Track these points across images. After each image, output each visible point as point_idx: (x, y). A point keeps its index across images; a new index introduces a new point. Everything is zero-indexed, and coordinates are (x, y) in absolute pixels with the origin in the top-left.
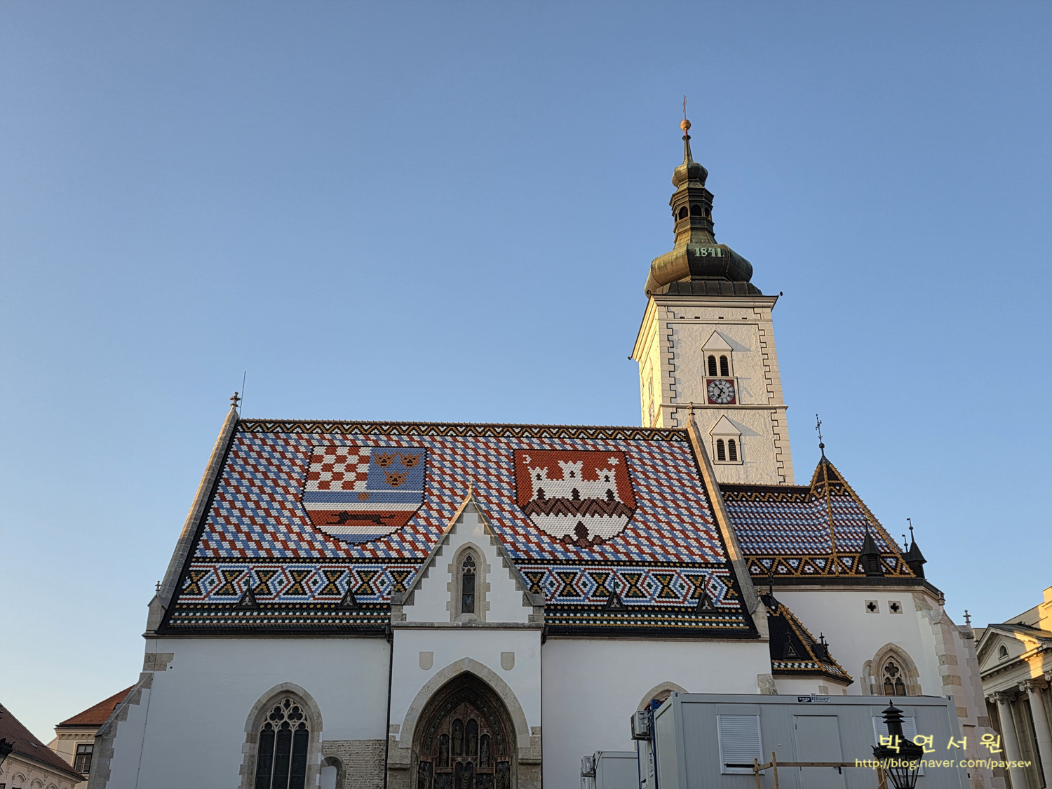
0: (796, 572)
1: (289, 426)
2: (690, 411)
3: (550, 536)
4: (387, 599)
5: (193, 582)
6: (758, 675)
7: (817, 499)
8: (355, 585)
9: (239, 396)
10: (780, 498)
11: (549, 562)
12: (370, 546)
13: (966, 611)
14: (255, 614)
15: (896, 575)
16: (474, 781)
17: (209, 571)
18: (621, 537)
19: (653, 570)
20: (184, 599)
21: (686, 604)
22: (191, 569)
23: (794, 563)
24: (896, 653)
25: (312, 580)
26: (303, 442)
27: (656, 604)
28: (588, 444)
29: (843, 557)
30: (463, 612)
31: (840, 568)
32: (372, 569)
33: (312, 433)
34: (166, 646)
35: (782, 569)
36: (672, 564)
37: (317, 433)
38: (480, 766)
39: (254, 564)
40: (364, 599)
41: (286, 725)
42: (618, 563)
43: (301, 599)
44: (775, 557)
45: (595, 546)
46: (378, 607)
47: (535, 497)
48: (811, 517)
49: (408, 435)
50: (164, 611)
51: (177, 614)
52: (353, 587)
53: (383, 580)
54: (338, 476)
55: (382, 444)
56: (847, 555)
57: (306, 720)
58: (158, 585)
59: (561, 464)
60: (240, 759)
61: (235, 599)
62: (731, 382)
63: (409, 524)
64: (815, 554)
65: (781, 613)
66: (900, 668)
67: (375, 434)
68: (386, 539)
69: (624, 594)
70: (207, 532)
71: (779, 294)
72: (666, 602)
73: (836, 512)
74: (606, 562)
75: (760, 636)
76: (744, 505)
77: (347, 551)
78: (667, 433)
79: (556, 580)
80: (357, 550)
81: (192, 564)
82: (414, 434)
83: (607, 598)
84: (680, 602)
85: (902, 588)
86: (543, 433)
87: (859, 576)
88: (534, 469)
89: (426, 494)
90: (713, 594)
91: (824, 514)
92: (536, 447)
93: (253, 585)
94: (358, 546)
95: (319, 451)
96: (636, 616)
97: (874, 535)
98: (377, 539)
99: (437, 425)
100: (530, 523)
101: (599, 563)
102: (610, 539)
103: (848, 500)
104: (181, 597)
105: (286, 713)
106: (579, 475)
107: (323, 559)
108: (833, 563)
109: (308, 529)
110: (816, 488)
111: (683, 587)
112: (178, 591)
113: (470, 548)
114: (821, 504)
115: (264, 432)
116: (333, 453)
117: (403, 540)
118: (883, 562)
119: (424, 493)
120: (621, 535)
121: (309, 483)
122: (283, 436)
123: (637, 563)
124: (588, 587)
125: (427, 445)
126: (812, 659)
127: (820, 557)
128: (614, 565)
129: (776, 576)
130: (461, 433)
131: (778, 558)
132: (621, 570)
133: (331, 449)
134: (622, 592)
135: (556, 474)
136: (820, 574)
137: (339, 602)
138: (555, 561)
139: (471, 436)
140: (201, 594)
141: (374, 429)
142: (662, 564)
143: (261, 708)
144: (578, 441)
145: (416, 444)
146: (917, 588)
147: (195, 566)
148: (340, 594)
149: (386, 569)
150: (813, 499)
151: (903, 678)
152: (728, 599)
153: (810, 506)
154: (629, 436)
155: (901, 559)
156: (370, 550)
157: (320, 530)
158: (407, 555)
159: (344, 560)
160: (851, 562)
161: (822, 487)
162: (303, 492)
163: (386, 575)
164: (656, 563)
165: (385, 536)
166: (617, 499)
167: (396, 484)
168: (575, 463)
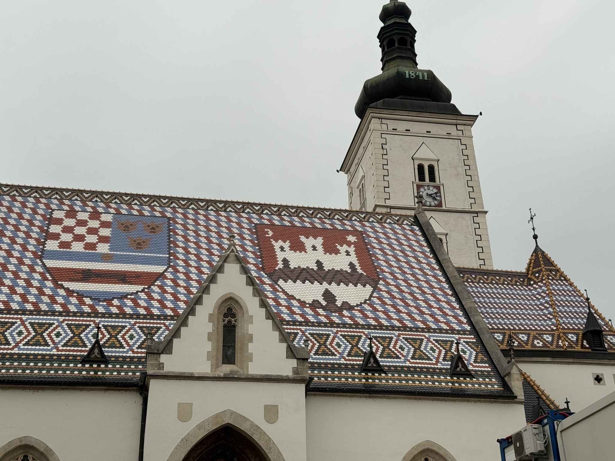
0: (527, 345)
1: (26, 191)
3: (299, 301)
4: (138, 352)
7: (535, 283)
8: (102, 338)
10: (502, 281)
11: (301, 324)
12: (116, 302)
18: (369, 304)
19: (403, 334)
21: (439, 366)
23: (524, 337)
25: (55, 332)
26: (42, 206)
27: (411, 365)
28: (325, 223)
29: (568, 333)
30: (223, 363)
31: (567, 343)
32: (120, 324)
33: (50, 198)
35: (514, 343)
36: (420, 330)
37: (56, 198)
40: (112, 352)
42: (369, 326)
43: (43, 350)
44: (505, 331)
45: (344, 311)
46: (128, 360)
47: (280, 266)
48: (532, 299)
49: (150, 206)
52: (101, 340)
53: (132, 335)
54: (79, 238)
55: (124, 212)
59: (303, 238)
62: (438, 188)
63: (156, 284)
64: (541, 330)
65: (525, 379)
68: (133, 297)
69: (378, 355)
72: (420, 363)
73: (555, 293)
75: (516, 397)
77: (91, 306)
79: (310, 340)
80: (103, 306)
82: (155, 205)
83: (363, 358)
84: (433, 364)
86: (282, 211)
87: (584, 350)
88: (276, 242)
89: (172, 257)
90: (464, 358)
91: (545, 295)
92: (277, 223)
94: (103, 302)
95: (58, 214)
96: (394, 375)
98: (123, 296)
99: (178, 199)
100: (278, 288)
101: (350, 326)
102: (357, 305)
103: (564, 284)
106: (320, 248)
107: (66, 312)
108: (559, 338)
109: (49, 284)
110: (534, 273)
111: (434, 351)
113: (231, 298)
114: (540, 287)
116: (74, 217)
117: (151, 298)
118: (604, 339)
119: (169, 258)
121: (49, 242)
122: (20, 199)
123: (387, 328)
124: (342, 347)
125: (169, 215)
127: (546, 332)
128: (365, 329)
130: (202, 207)
131: (508, 332)
132: (372, 333)
133: (72, 213)
134: (376, 353)
135: (298, 247)
136: (549, 347)
137: (86, 354)
138: (307, 323)
139: (212, 210)
141: (114, 199)
142: (411, 329)
144: (316, 220)
145: (158, 214)
148: (87, 347)
149: (135, 324)
152: (479, 363)
153: (530, 289)
154: (364, 218)
156: (116, 306)
157: (62, 287)
158: (156, 312)
159: (89, 315)
160: (575, 338)
161: (539, 272)
162: (43, 251)
163: (135, 330)
164: (405, 328)
165: (132, 294)
166: (360, 271)
167: (140, 248)
168: (315, 238)
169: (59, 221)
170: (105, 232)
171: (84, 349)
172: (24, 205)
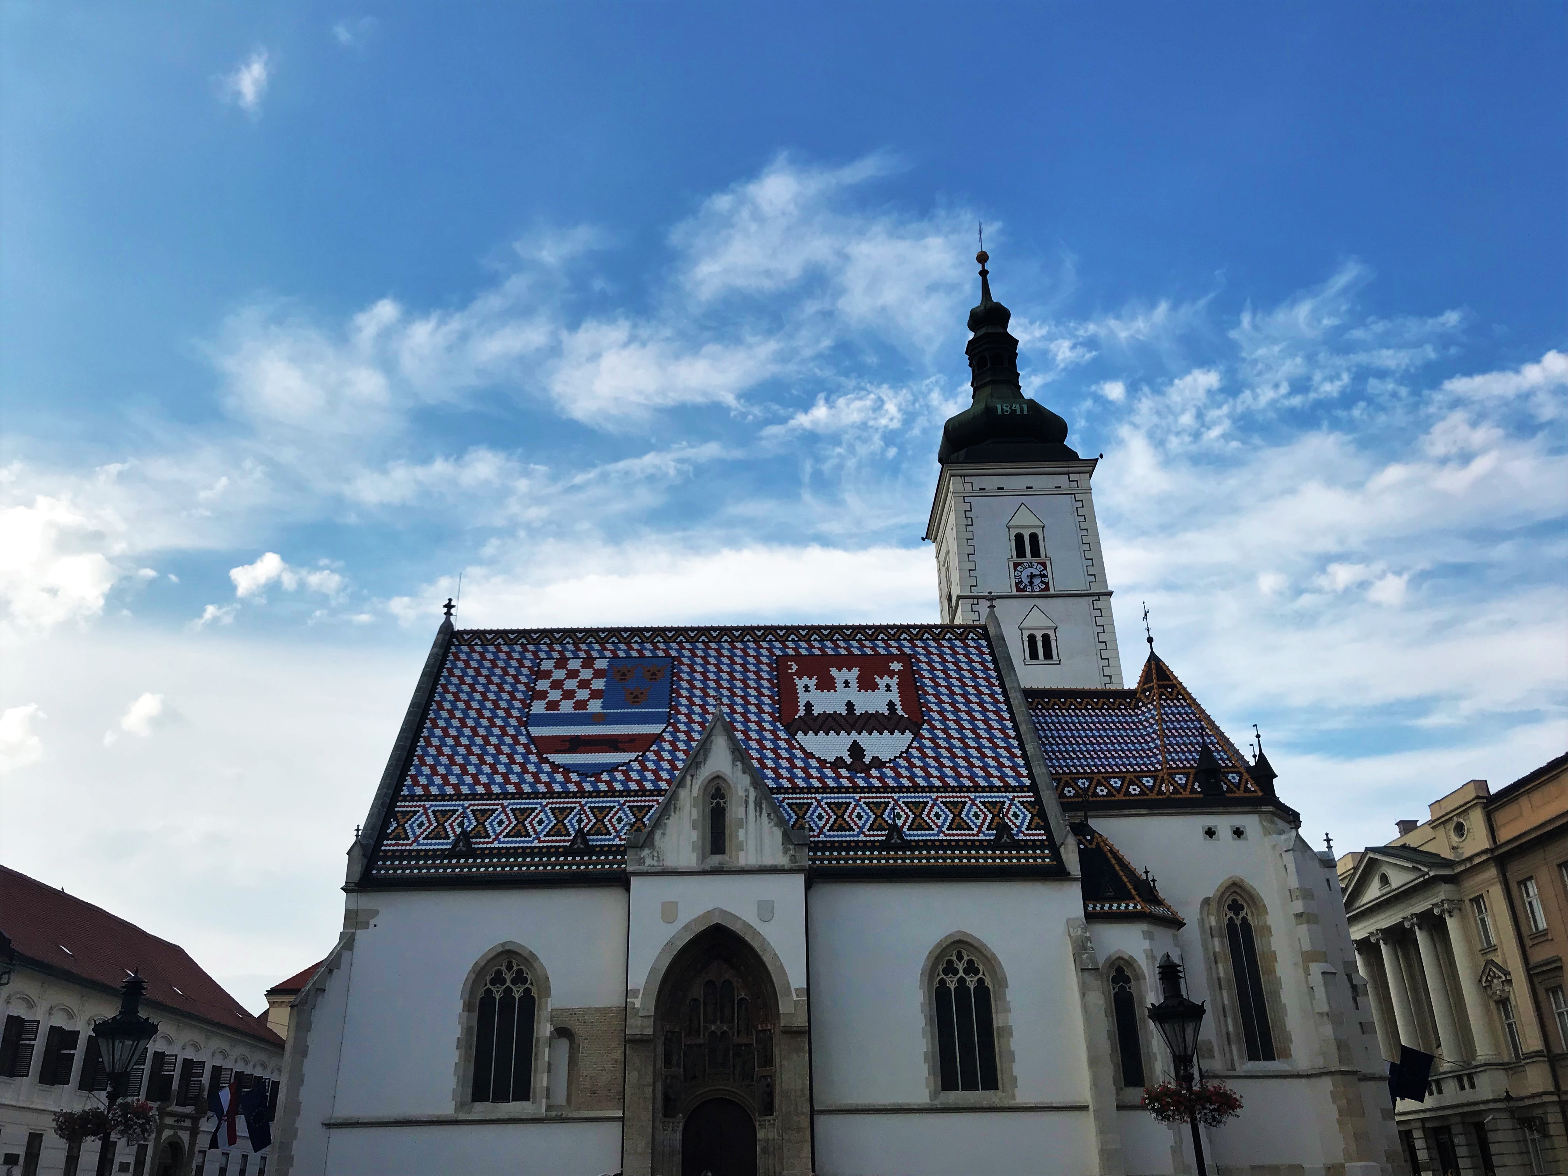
0: (1119, 793)
1: (512, 637)
2: (988, 603)
3: (818, 759)
4: (624, 839)
5: (398, 825)
6: (1068, 921)
7: (1145, 705)
8: (587, 824)
9: (453, 603)
10: (1100, 704)
11: (817, 790)
12: (605, 777)
13: (1327, 834)
14: (471, 861)
15: (1239, 794)
16: (731, 1053)
17: (418, 811)
18: (905, 759)
19: (942, 797)
20: (389, 845)
21: (981, 837)
22: (397, 809)
23: (1116, 783)
24: (1240, 887)
25: (537, 819)
26: (529, 655)
27: (945, 838)
28: (865, 647)
29: (1176, 774)
30: (711, 854)
31: (1172, 787)
32: (608, 805)
33: (539, 643)
34: (367, 901)
35: (1101, 791)
36: (964, 789)
37: (545, 643)
38: (738, 1036)
39: (470, 802)
40: (597, 840)
41: (508, 990)
42: (900, 789)
43: (524, 842)
44: (1094, 776)
45: (873, 770)
46: (614, 849)
47: (802, 713)
48: (1137, 727)
49: (652, 643)
50: (365, 861)
51: (380, 863)
52: (585, 826)
53: (620, 817)
54: (569, 695)
55: (621, 654)
56: (1180, 771)
57: (532, 984)
58: (358, 830)
59: (834, 671)
60: (457, 1031)
61: (447, 844)
62: (1044, 564)
63: (651, 749)
64: (1142, 771)
65: (1098, 844)
66: (1245, 905)
67: (613, 643)
68: (624, 768)
69: (906, 827)
70: (415, 765)
71: (1098, 456)
72: (957, 835)
73: (1167, 719)
74: (886, 788)
75: (1069, 874)
76: (1056, 713)
77: (578, 784)
78: (962, 630)
79: (826, 812)
80: (590, 782)
81: (399, 804)
82: (659, 642)
83: (886, 832)
84: (973, 835)
85: (1247, 809)
86: (812, 635)
87: (1194, 796)
88: (800, 679)
89: (673, 712)
90: (1014, 824)
91: (1153, 722)
92: (804, 652)
93: (468, 826)
94: (591, 777)
95: (547, 665)
96: (921, 853)
97: (1214, 746)
98: (612, 768)
99: (686, 630)
100: (796, 744)
101: (878, 790)
102: (890, 761)
103: (1181, 704)
104: (385, 842)
105: (508, 977)
106: (854, 684)
107: (551, 794)
108: (1162, 782)
109: (533, 758)
110: (1144, 691)
111: (976, 816)
112: (382, 835)
113: (718, 777)
114: (1150, 710)
115: (482, 645)
116: (564, 666)
117: (645, 768)
118: (1223, 778)
120: (904, 755)
121: (535, 703)
122: (505, 648)
123: (923, 789)
124: (864, 819)
125: (674, 653)
126: (1134, 899)
127: (1147, 774)
128: (896, 792)
129: (1095, 799)
130: (715, 638)
131: (1097, 777)
132: (904, 797)
133: (561, 663)
134: (904, 824)
135: (826, 684)
136: (1147, 795)
137: (568, 844)
138: (825, 789)
139: (726, 641)
140: (409, 839)
141: (612, 637)
142: (953, 789)
143: (479, 972)
144: (854, 643)
145: (661, 653)
146: (1265, 809)
147: (402, 807)
148: (570, 835)
149: (624, 804)
150: (1141, 704)
151: (1249, 918)
152: (1032, 830)
153: (1136, 713)
154: (916, 635)
155: (1245, 774)
156: (605, 781)
157: (547, 761)
158: (649, 786)
159: (575, 795)
160: (1184, 779)
161: (1150, 689)
162: (528, 715)
163: (624, 812)
164: (946, 788)
165: (623, 764)
166: (900, 712)
167: (638, 702)
168: (850, 671)
169: (547, 674)
170: (599, 684)
171: (567, 838)
172: (509, 655)
